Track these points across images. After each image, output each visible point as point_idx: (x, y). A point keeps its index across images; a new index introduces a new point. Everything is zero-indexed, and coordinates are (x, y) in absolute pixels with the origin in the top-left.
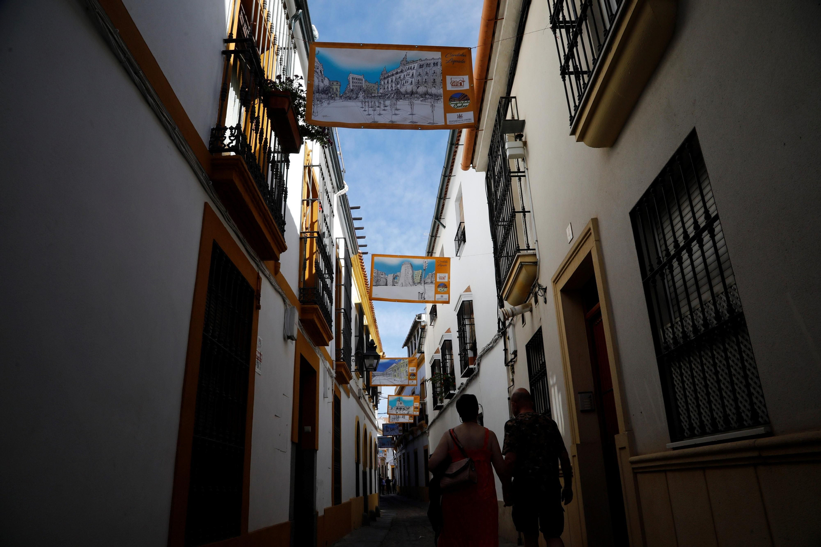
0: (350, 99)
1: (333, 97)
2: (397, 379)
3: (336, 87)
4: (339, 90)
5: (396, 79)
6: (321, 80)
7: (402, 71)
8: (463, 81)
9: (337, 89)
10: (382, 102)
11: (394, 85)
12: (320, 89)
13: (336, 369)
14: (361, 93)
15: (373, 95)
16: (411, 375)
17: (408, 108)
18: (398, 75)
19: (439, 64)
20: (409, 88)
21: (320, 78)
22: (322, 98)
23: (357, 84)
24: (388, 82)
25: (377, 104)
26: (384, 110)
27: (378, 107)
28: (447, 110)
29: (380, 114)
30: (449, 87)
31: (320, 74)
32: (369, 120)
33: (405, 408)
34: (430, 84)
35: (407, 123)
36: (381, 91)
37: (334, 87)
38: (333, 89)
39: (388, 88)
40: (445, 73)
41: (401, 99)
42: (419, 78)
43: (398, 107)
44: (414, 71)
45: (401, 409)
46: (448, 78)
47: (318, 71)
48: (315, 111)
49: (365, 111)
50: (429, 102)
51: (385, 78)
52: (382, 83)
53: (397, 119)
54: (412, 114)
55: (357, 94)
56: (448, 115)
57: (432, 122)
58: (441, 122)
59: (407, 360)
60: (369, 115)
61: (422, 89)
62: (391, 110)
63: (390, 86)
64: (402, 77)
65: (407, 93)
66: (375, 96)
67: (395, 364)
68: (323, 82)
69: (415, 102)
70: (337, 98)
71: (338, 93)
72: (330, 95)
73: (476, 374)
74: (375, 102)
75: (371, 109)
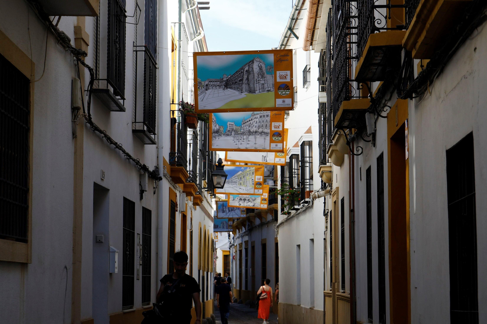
0: (228, 135)
1: (220, 135)
2: (243, 187)
3: (222, 129)
4: (223, 131)
5: (249, 124)
6: (215, 126)
7: (252, 120)
8: (280, 126)
9: (222, 130)
10: (242, 137)
11: (248, 128)
12: (215, 131)
13: (193, 201)
14: (233, 132)
15: (238, 133)
16: (257, 184)
17: (254, 140)
18: (250, 122)
19: (269, 116)
20: (254, 129)
21: (215, 125)
22: (216, 136)
23: (231, 128)
24: (245, 126)
27: (241, 140)
28: (272, 141)
29: (241, 144)
30: (273, 129)
31: (214, 122)
32: (236, 148)
33: (250, 200)
34: (264, 127)
35: (253, 148)
36: (242, 131)
37: (221, 129)
40: (271, 121)
41: (251, 135)
42: (260, 124)
43: (249, 140)
44: (257, 120)
45: (245, 200)
46: (273, 123)
47: (214, 121)
48: (213, 143)
49: (235, 142)
50: (264, 136)
51: (244, 124)
52: (243, 126)
53: (249, 147)
54: (255, 144)
55: (231, 133)
57: (264, 147)
58: (268, 148)
59: (254, 168)
60: (236, 144)
61: (260, 130)
62: (246, 141)
63: (246, 128)
64: (252, 123)
65: (254, 132)
66: (239, 134)
67: (240, 172)
68: (216, 127)
69: (257, 137)
70: (222, 135)
71: (223, 132)
72: (219, 133)
73: (311, 206)
74: (239, 137)
75: (237, 141)
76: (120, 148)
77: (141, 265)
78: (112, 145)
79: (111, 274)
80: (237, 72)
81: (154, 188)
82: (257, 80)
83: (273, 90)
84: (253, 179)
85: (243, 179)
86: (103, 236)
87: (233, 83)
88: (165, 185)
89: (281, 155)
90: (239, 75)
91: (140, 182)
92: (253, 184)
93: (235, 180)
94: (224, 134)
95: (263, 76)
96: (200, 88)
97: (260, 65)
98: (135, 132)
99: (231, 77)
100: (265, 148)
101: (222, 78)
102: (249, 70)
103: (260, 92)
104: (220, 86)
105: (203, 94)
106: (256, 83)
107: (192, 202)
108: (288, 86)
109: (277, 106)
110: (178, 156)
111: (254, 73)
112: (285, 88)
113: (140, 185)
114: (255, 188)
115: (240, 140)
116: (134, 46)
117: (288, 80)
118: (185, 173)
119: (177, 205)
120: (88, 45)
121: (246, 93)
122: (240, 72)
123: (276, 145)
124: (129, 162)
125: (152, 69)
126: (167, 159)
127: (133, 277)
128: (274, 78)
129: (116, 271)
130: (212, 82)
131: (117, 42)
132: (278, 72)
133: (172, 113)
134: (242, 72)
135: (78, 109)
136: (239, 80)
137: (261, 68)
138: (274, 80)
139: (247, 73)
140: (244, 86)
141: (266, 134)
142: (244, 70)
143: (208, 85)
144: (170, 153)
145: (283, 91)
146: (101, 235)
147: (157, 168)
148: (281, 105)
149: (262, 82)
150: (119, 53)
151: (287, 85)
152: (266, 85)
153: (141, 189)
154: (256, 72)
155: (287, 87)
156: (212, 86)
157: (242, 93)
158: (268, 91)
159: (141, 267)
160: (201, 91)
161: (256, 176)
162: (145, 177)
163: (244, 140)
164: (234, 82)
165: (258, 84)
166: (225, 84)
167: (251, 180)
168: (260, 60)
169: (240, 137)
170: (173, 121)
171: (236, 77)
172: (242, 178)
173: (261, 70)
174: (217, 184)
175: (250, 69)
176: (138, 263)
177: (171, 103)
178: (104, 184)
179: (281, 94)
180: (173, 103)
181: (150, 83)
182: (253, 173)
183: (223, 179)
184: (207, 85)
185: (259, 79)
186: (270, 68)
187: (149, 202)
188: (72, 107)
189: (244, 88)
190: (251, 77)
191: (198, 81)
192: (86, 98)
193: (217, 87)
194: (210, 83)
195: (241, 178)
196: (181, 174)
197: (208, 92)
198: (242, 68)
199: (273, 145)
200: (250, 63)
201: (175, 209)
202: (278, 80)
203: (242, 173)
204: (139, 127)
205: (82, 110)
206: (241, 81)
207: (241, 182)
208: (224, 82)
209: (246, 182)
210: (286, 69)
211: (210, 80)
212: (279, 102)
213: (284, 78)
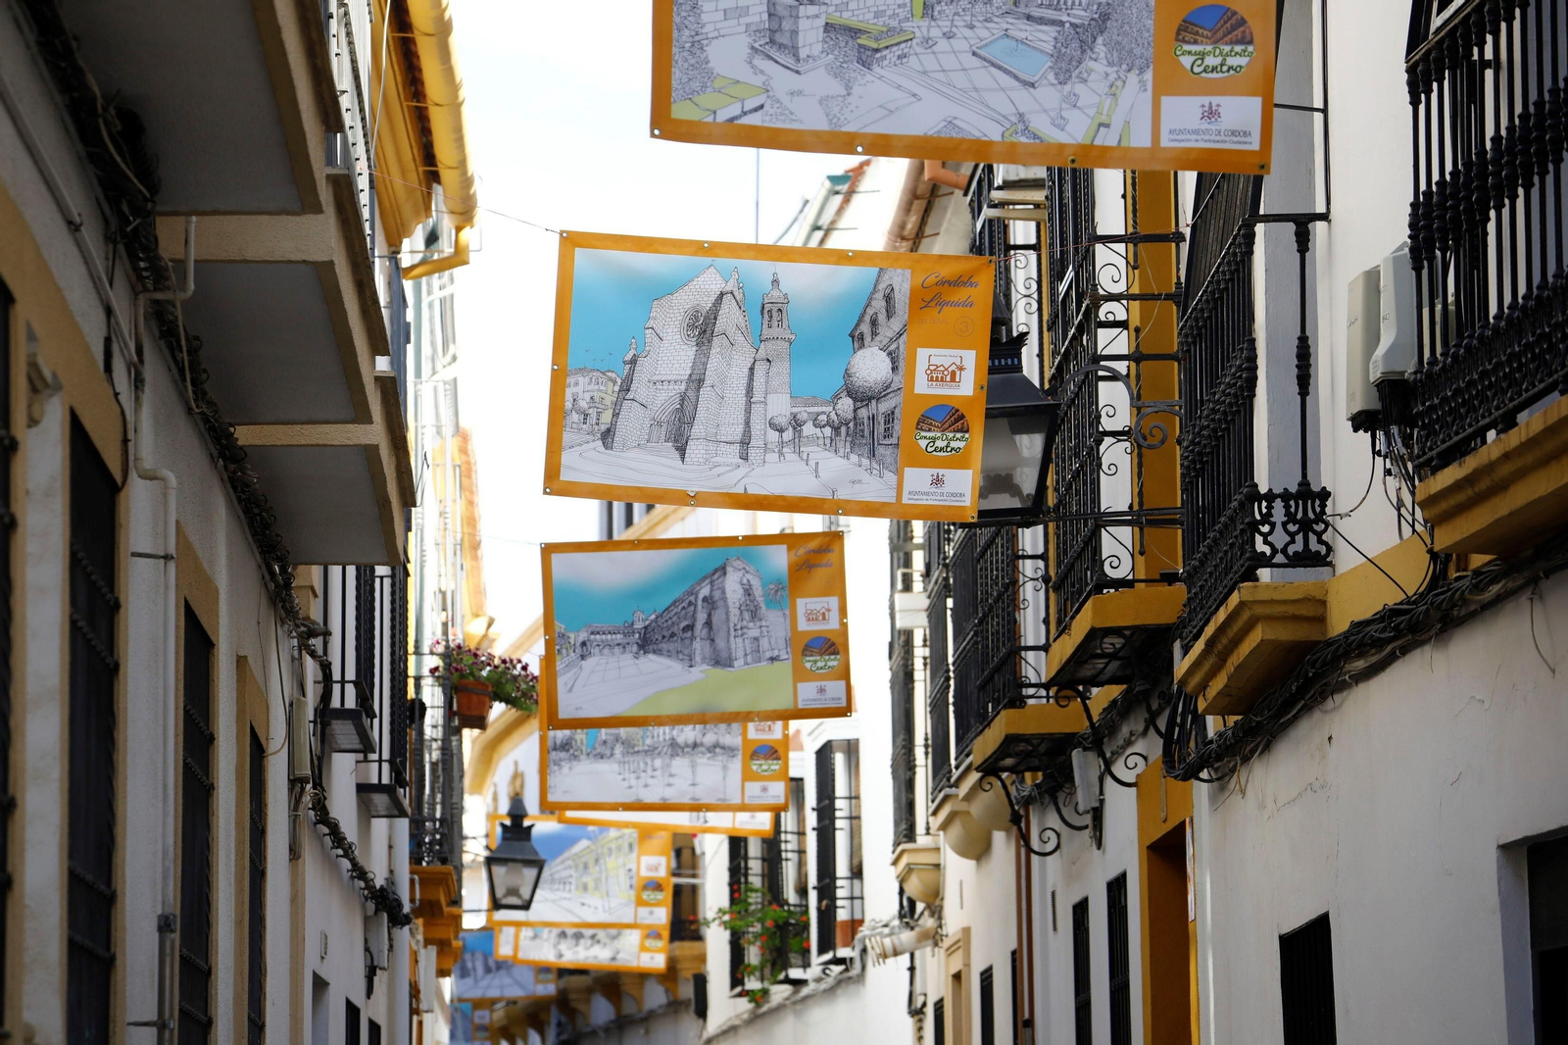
0: (602, 757)
1: (576, 756)
2: (593, 899)
3: (581, 736)
4: (585, 742)
9: (582, 741)
10: (649, 763)
12: (557, 742)
14: (618, 747)
15: (636, 749)
16: (645, 887)
17: (687, 773)
20: (689, 735)
22: (560, 760)
23: (611, 731)
25: (642, 766)
26: (652, 776)
27: (644, 771)
28: (748, 776)
29: (646, 786)
32: (629, 799)
34: (723, 728)
35: (686, 800)
36: (648, 741)
37: (578, 737)
38: (576, 741)
39: (658, 736)
41: (678, 755)
43: (673, 771)
48: (552, 785)
49: (624, 780)
50: (721, 758)
53: (672, 795)
54: (693, 785)
55: (612, 749)
56: (747, 784)
57: (722, 797)
58: (736, 800)
60: (630, 787)
61: (710, 739)
62: (663, 776)
65: (687, 746)
66: (638, 752)
67: (584, 844)
69: (699, 761)
70: (583, 757)
71: (584, 748)
72: (571, 751)
73: (858, 976)
74: (639, 762)
75: (633, 776)
80: (674, 602)
82: (738, 627)
83: (786, 657)
84: (630, 870)
85: (594, 870)
87: (664, 637)
90: (683, 612)
91: (366, 941)
92: (631, 886)
93: (564, 874)
94: (588, 754)
95: (755, 614)
96: (564, 651)
97: (745, 581)
98: (361, 788)
99: (657, 618)
100: (725, 800)
101: (630, 622)
102: (711, 597)
103: (746, 664)
104: (624, 647)
105: (573, 672)
106: (735, 637)
108: (833, 644)
109: (801, 705)
110: (435, 829)
111: (727, 607)
112: (823, 651)
113: (367, 949)
114: (640, 903)
115: (643, 774)
117: (833, 624)
119: (419, 992)
121: (705, 667)
122: (686, 602)
123: (765, 789)
124: (354, 887)
125: (403, 587)
128: (788, 621)
130: (598, 633)
132: (801, 603)
133: (413, 686)
134: (690, 604)
135: (306, 781)
136: (683, 629)
137: (748, 592)
138: (788, 627)
139: (705, 604)
140: (697, 645)
141: (729, 750)
142: (696, 598)
143: (588, 644)
145: (819, 658)
147: (391, 880)
148: (815, 700)
149: (754, 633)
151: (828, 640)
152: (764, 643)
153: (369, 963)
154: (734, 603)
155: (829, 647)
156: (598, 645)
157: (691, 666)
158: (772, 659)
160: (567, 662)
161: (643, 859)
162: (379, 925)
163: (655, 773)
164: (667, 634)
165: (739, 640)
166: (639, 642)
167: (622, 873)
168: (745, 566)
169: (641, 763)
170: (418, 709)
171: (674, 619)
172: (591, 862)
173: (749, 595)
174: (505, 896)
175: (717, 595)
177: (412, 651)
178: (323, 972)
179: (813, 669)
180: (416, 653)
182: (631, 846)
183: (530, 873)
184: (584, 644)
185: (745, 623)
186: (777, 591)
187: (379, 1001)
188: (291, 778)
189: (698, 652)
190: (718, 617)
191: (557, 630)
192: (312, 744)
193: (617, 650)
194: (592, 637)
195: (586, 866)
197: (588, 664)
198: (692, 592)
199: (753, 789)
200: (714, 574)
202: (803, 625)
203: (588, 847)
206: (687, 632)
207: (585, 879)
208: (637, 636)
209: (607, 878)
210: (826, 592)
211: (592, 629)
212: (808, 693)
213: (821, 618)
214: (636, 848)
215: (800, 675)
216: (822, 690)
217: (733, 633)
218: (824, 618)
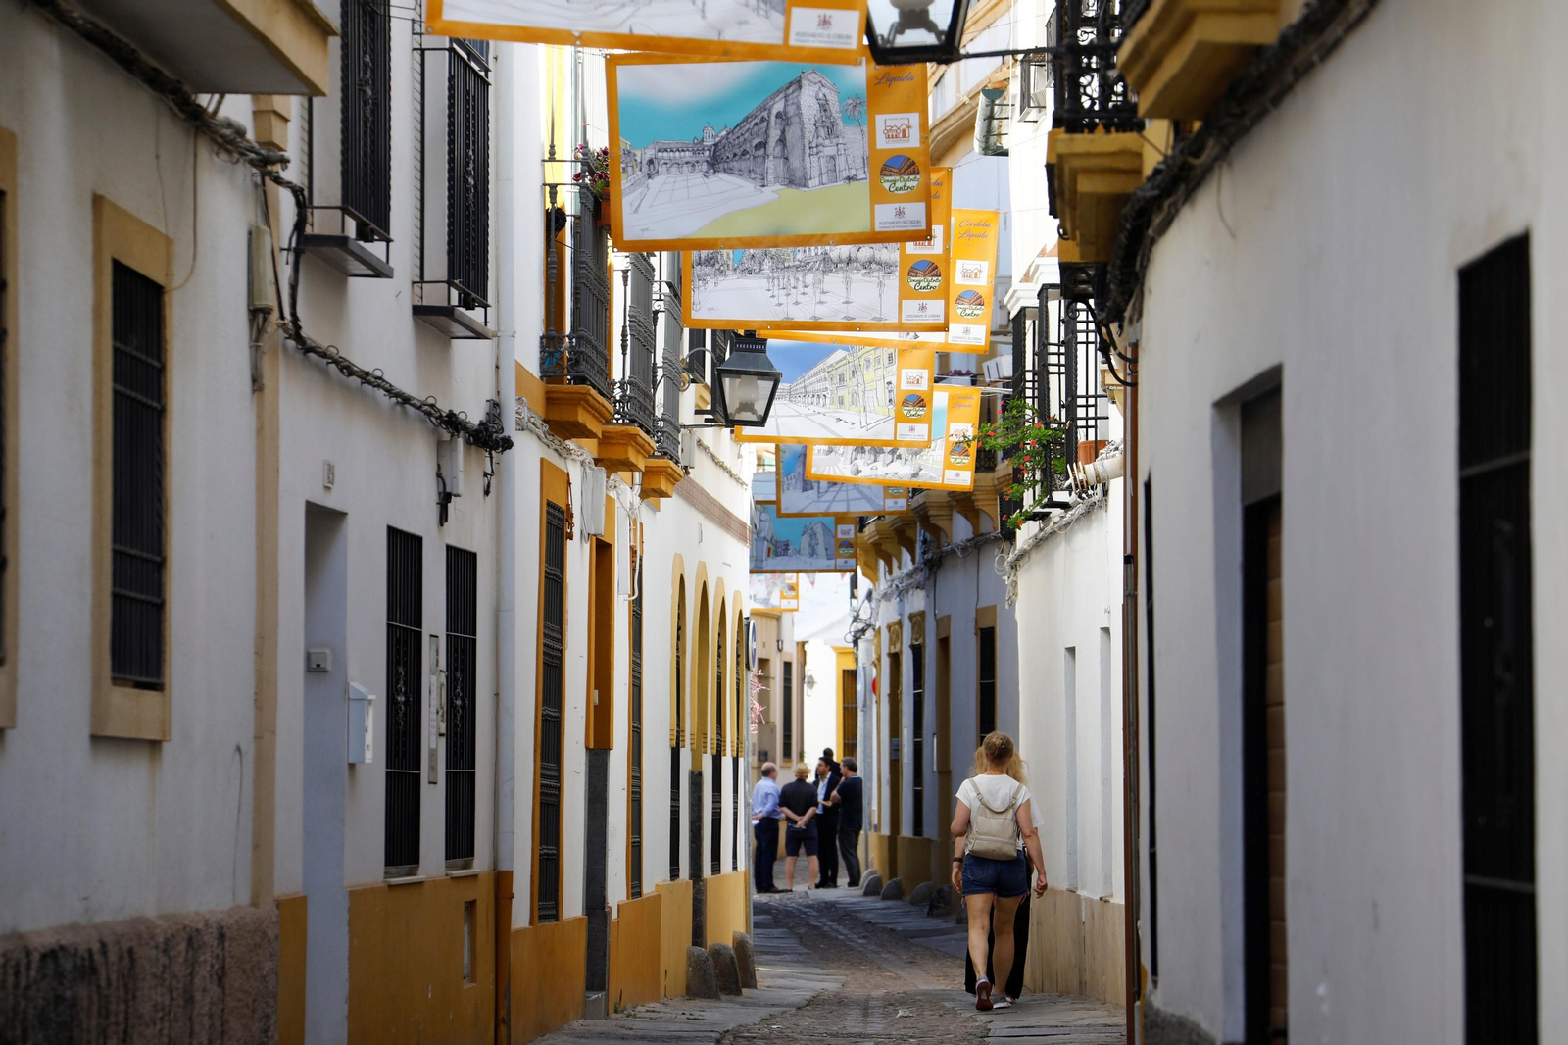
0: (750, 273)
1: (722, 272)
2: (850, 414)
3: (728, 250)
4: (731, 256)
9: (728, 255)
10: (801, 279)
12: (703, 256)
14: (767, 260)
15: (786, 264)
16: (905, 403)
17: (841, 290)
20: (843, 250)
22: (706, 275)
25: (792, 282)
26: (803, 294)
27: (794, 288)
28: (905, 294)
29: (796, 303)
30: (910, 249)
32: (778, 317)
35: (839, 319)
36: (799, 258)
37: (724, 251)
38: (722, 258)
41: (831, 271)
43: (826, 289)
48: (696, 301)
49: (773, 296)
50: (877, 275)
53: (825, 313)
54: (847, 302)
55: (761, 265)
56: (904, 302)
57: (878, 316)
58: (892, 318)
60: (780, 305)
61: (865, 253)
62: (815, 293)
65: (841, 261)
66: (788, 267)
67: (840, 354)
69: (853, 277)
70: (730, 272)
71: (730, 263)
72: (717, 266)
73: (1100, 501)
74: (789, 278)
75: (782, 292)
76: (378, 382)
77: (441, 735)
78: (354, 378)
79: (352, 766)
80: (747, 118)
81: (486, 475)
82: (814, 145)
83: (864, 176)
84: (889, 383)
85: (851, 383)
86: (328, 651)
87: (735, 155)
88: (527, 453)
89: (970, 312)
90: (756, 128)
91: (439, 466)
92: (890, 400)
93: (818, 386)
95: (831, 131)
96: (630, 169)
97: (821, 96)
98: (418, 311)
99: (728, 134)
100: (881, 319)
101: (700, 139)
102: (785, 112)
103: (822, 184)
104: (693, 165)
105: (638, 191)
106: (810, 155)
107: (637, 489)
108: (914, 163)
109: (877, 229)
110: (572, 347)
111: (802, 123)
112: (902, 170)
113: (439, 476)
114: (900, 419)
115: (793, 291)
116: (413, 34)
117: (914, 142)
118: (598, 405)
119: (572, 515)
120: (286, 120)
121: (778, 187)
122: (758, 119)
123: (923, 308)
124: (405, 412)
125: (474, 97)
126: (533, 366)
127: (418, 777)
128: (866, 139)
129: (369, 756)
130: (666, 150)
131: (367, 83)
132: (880, 119)
133: (548, 195)
134: (763, 119)
135: (267, 311)
136: (756, 146)
137: (824, 107)
138: (866, 146)
139: (779, 120)
140: (770, 163)
142: (770, 113)
143: (655, 162)
144: (542, 338)
145: (898, 178)
146: (321, 650)
147: (495, 407)
148: (892, 223)
149: (830, 151)
150: (373, 112)
151: (909, 159)
152: (841, 162)
153: (441, 490)
154: (809, 119)
155: (909, 167)
156: (666, 163)
157: (764, 186)
158: (849, 179)
159: (443, 740)
160: (633, 181)
161: (904, 371)
162: (454, 450)
163: (806, 290)
164: (738, 151)
165: (815, 159)
166: (709, 159)
167: (881, 386)
168: (821, 79)
169: (792, 279)
170: (554, 220)
171: (746, 136)
172: (848, 374)
173: (825, 110)
174: (740, 412)
175: (791, 110)
176: (434, 731)
177: (547, 157)
178: (331, 502)
179: (892, 190)
180: (552, 159)
181: (468, 146)
182: (890, 357)
183: (766, 386)
184: (651, 162)
185: (821, 140)
186: (855, 106)
187: (469, 527)
188: (251, 308)
189: (771, 171)
190: (792, 134)
191: (623, 146)
192: (286, 272)
193: (685, 168)
194: (660, 154)
195: (842, 379)
196: (585, 408)
197: (656, 183)
198: (764, 107)
199: (911, 307)
200: (788, 88)
201: (562, 530)
202: (882, 143)
203: (845, 358)
204: (435, 296)
205: (276, 314)
206: (759, 149)
207: (841, 393)
208: (707, 153)
209: (864, 392)
210: (907, 108)
211: (660, 146)
212: (885, 216)
213: (901, 136)
214: (896, 359)
215: (878, 196)
216: (900, 213)
217: (808, 151)
218: (904, 136)
